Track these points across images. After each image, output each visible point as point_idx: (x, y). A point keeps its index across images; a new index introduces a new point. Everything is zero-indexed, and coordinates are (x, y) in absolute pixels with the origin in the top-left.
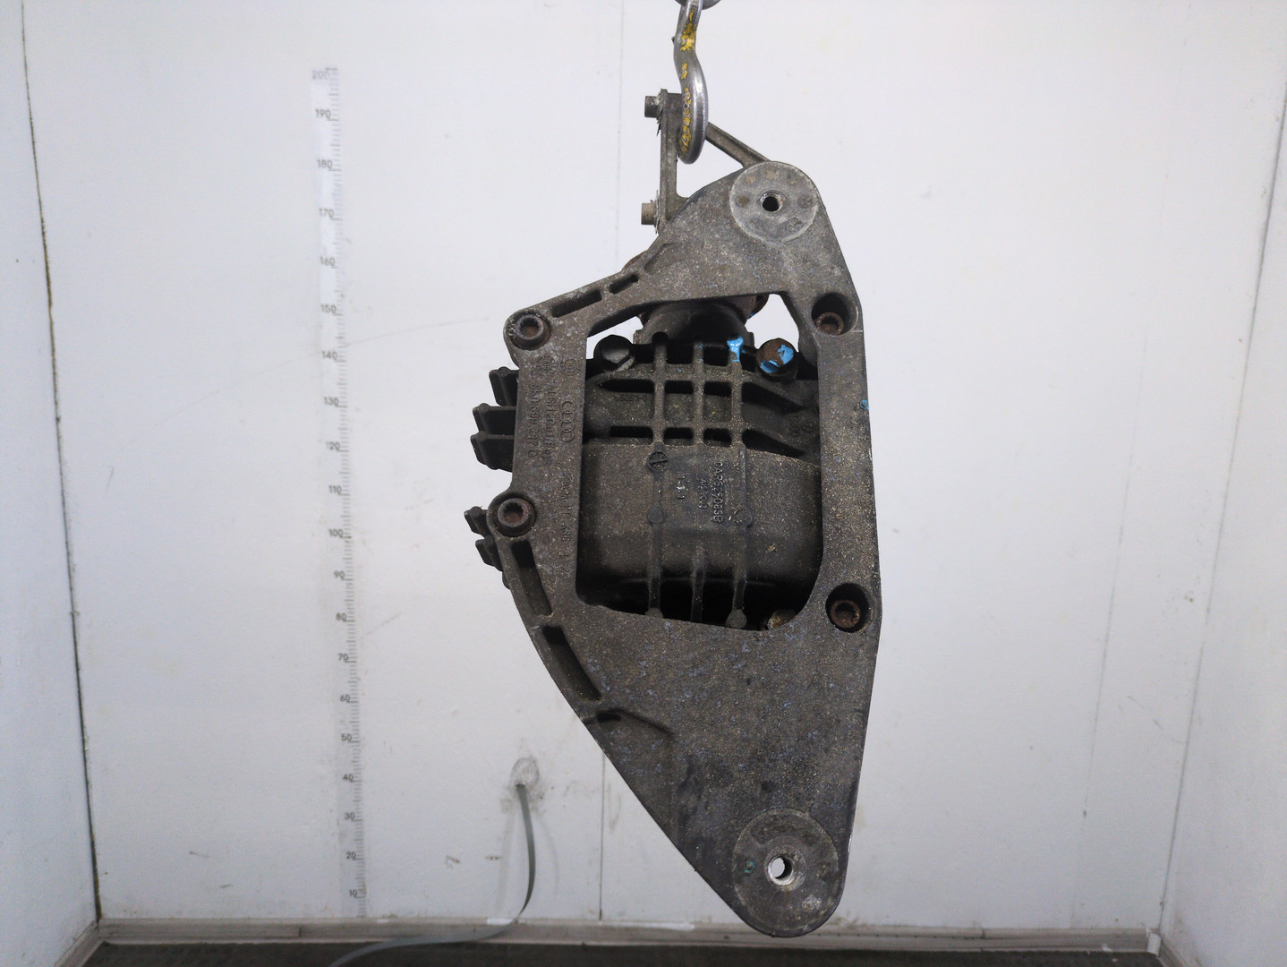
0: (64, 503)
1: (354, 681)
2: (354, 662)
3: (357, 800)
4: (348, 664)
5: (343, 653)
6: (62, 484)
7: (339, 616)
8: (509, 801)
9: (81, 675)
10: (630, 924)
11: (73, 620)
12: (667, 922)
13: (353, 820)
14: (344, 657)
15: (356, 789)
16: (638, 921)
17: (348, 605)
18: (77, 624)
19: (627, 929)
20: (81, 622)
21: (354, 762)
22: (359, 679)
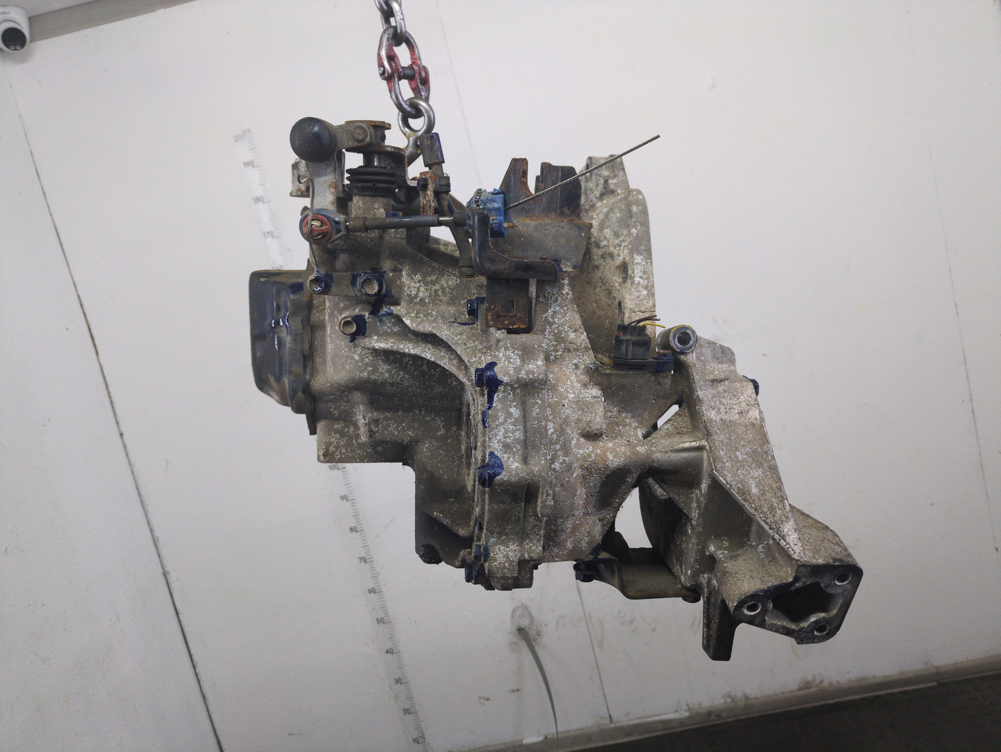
0: (139, 494)
1: (375, 576)
2: (371, 561)
3: (401, 668)
4: (368, 564)
5: (362, 556)
6: (135, 481)
7: (351, 529)
8: (515, 643)
9: (181, 618)
10: (636, 722)
11: (166, 578)
12: (666, 714)
13: (401, 683)
14: (363, 560)
15: (398, 659)
16: (642, 718)
17: (356, 519)
18: (169, 581)
19: (635, 726)
20: (172, 578)
21: (391, 638)
22: (379, 574)
